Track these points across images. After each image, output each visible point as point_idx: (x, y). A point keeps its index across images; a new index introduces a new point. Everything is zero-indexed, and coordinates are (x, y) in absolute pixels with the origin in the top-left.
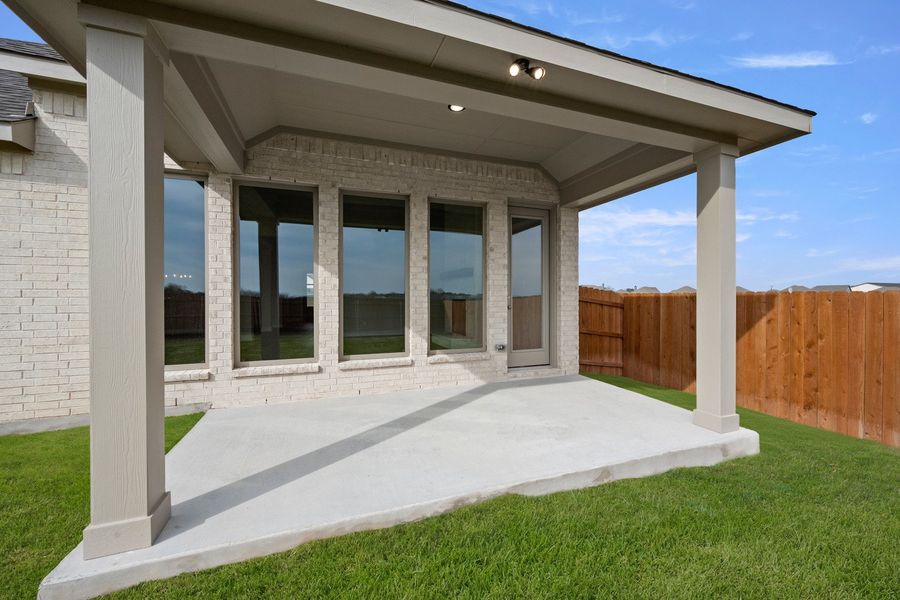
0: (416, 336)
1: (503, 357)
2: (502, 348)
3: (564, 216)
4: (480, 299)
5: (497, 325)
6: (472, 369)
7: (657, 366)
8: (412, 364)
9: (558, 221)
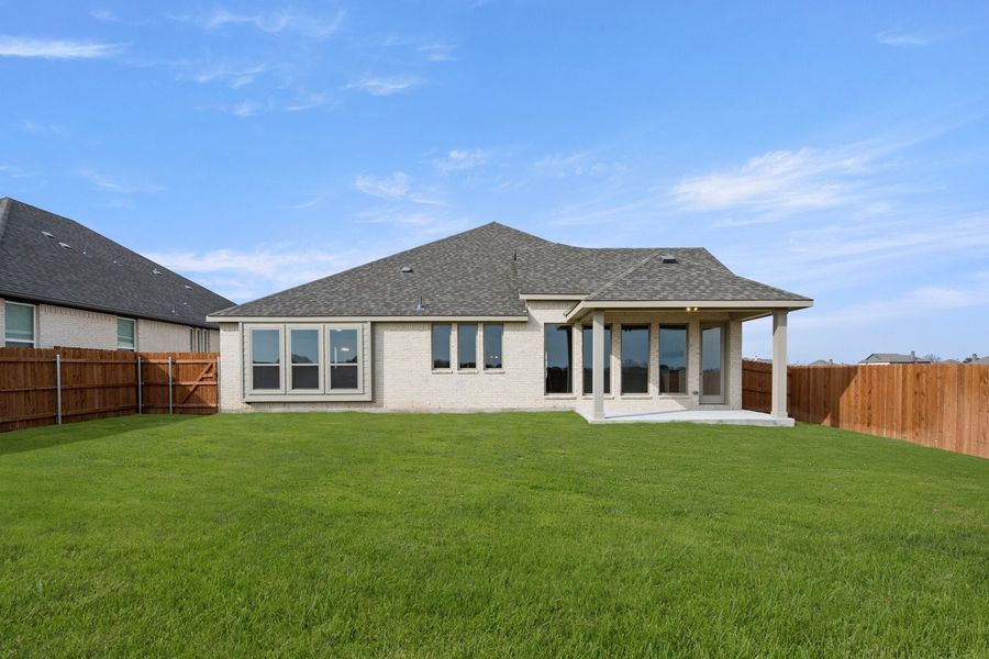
0: (653, 387)
1: (697, 397)
2: (696, 393)
3: (733, 326)
4: (684, 370)
5: (694, 381)
6: (680, 403)
7: (809, 412)
8: (651, 398)
9: (729, 328)
